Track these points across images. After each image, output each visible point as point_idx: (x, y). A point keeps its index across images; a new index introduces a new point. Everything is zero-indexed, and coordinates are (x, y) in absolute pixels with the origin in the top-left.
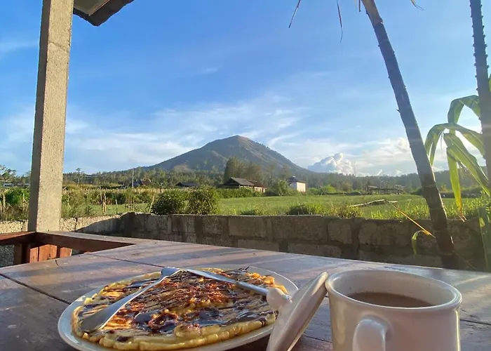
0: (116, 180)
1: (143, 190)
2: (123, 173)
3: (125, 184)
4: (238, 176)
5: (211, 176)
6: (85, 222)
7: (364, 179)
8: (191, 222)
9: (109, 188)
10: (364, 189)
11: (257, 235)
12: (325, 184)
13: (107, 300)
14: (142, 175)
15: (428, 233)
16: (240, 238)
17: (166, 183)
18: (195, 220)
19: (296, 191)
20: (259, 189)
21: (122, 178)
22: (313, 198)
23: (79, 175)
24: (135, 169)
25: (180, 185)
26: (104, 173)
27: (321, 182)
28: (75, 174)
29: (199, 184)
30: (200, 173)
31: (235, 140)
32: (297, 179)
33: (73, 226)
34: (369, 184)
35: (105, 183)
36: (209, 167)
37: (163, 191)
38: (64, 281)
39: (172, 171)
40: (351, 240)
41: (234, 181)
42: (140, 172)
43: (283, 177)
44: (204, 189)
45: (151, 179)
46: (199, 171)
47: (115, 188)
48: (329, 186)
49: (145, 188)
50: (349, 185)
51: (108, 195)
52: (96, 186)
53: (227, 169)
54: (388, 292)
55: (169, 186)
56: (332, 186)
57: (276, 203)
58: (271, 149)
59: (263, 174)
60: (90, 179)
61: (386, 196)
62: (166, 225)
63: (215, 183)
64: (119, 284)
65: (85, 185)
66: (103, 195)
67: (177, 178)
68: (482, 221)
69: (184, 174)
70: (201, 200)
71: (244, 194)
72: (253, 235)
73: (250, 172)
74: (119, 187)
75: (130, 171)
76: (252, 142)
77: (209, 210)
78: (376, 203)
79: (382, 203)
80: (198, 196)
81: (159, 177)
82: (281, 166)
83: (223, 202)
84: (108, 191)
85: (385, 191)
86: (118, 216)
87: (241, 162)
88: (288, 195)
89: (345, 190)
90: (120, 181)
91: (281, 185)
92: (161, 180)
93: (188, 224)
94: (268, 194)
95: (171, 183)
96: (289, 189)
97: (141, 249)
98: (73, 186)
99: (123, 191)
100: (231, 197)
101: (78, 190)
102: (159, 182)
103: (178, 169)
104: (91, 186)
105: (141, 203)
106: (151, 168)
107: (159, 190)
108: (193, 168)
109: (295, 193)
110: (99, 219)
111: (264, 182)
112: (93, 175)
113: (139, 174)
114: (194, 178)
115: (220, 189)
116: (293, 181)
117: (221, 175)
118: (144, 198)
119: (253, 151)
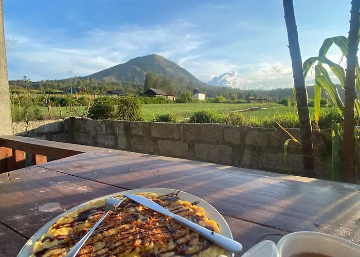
0: (58, 87)
1: (80, 96)
2: (63, 81)
3: (66, 90)
4: (155, 87)
5: (134, 86)
6: (34, 125)
7: (246, 92)
8: (122, 126)
9: (52, 93)
10: (246, 99)
11: (172, 137)
12: (219, 95)
13: (56, 242)
14: (78, 84)
15: (296, 141)
16: (159, 139)
17: (99, 91)
18: (124, 125)
19: (198, 99)
20: (171, 98)
21: (63, 86)
22: (210, 105)
23: (25, 82)
24: (72, 78)
25: (110, 93)
26: (47, 81)
27: (216, 94)
28: (22, 81)
29: (124, 92)
30: (124, 83)
31: (152, 58)
32: (200, 91)
33: (25, 128)
34: (249, 95)
35: (48, 89)
36: (132, 79)
37: (96, 97)
38: (16, 203)
39: (103, 81)
40: (239, 142)
41: (152, 91)
42: (76, 81)
43: (188, 88)
44: (130, 97)
45: (86, 87)
46: (124, 82)
47: (57, 93)
48: (221, 97)
49: (82, 94)
50: (236, 96)
51: (52, 99)
52: (42, 91)
53: (147, 82)
54: (322, 253)
55: (101, 93)
56: (224, 96)
57: (184, 109)
58: (181, 66)
59: (174, 86)
60: (36, 86)
61: (260, 104)
62: (101, 128)
63: (138, 92)
64: (66, 218)
65: (32, 90)
66: (48, 99)
67: (107, 87)
68: (333, 132)
69: (112, 84)
70: (127, 106)
71: (160, 101)
72: (169, 137)
73: (164, 85)
74: (61, 93)
75: (69, 80)
76: (166, 60)
77: (133, 114)
78: (252, 110)
79: (256, 109)
80: (125, 102)
81: (92, 85)
82: (188, 81)
83: (145, 107)
84: (51, 95)
85: (260, 100)
86: (61, 120)
87: (157, 76)
88: (192, 102)
89: (232, 99)
90: (61, 87)
91: (187, 95)
92: (95, 88)
93: (119, 128)
94: (178, 102)
95: (102, 90)
96: (193, 98)
97: (83, 160)
98: (22, 90)
99: (64, 96)
100: (150, 103)
101: (27, 95)
102: (93, 90)
103: (107, 79)
104: (37, 91)
105: (79, 106)
106: (85, 78)
107: (93, 96)
108: (120, 79)
109: (197, 101)
110: (46, 122)
111: (175, 92)
112: (38, 82)
113: (76, 82)
114: (121, 87)
115: (141, 97)
116: (196, 92)
117: (142, 86)
118: (82, 102)
119: (166, 67)
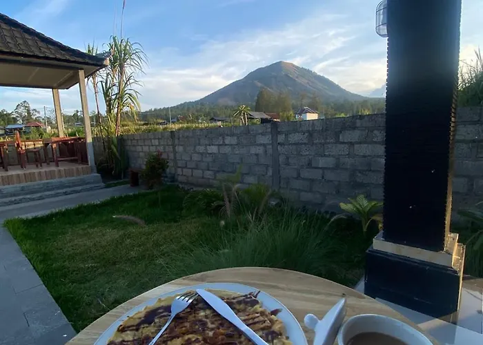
25: (214, 119)
26: (155, 110)
39: (216, 105)
53: (258, 102)
76: (297, 67)
103: (221, 102)
116: (303, 112)
119: (297, 78)
